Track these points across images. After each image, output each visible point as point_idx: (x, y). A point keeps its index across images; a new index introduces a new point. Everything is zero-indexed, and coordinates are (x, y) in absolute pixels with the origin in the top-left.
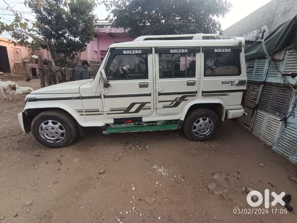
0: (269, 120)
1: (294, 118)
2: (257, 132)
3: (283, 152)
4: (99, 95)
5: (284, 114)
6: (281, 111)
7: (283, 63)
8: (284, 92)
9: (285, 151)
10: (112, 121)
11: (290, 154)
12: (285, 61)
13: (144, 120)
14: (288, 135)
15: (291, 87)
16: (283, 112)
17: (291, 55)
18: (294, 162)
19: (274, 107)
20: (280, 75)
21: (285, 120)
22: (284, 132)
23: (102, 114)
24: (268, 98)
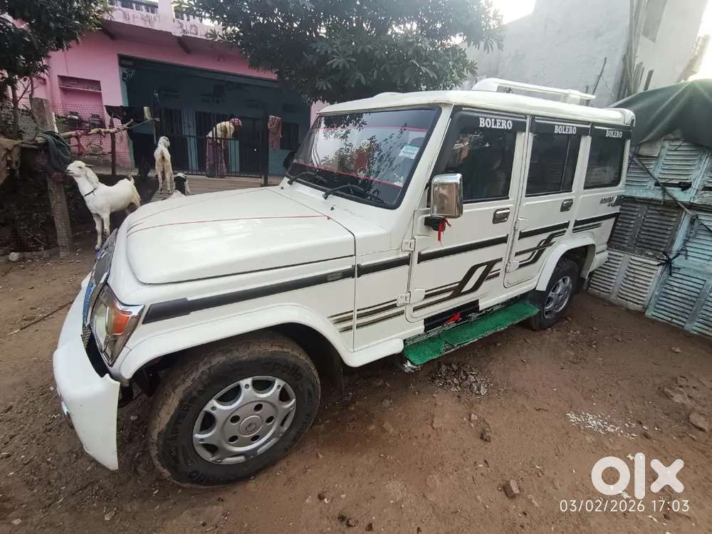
0: (630, 265)
1: (686, 259)
2: (602, 289)
3: (670, 319)
4: (407, 254)
5: (665, 253)
6: (659, 248)
7: (657, 164)
8: (662, 215)
9: (673, 316)
10: (420, 328)
11: (685, 320)
12: (662, 161)
13: (483, 305)
14: (676, 289)
15: (683, 207)
16: (662, 249)
17: (676, 150)
18: (695, 333)
19: (641, 242)
20: (651, 184)
21: (668, 264)
22: (668, 284)
23: (402, 313)
24: (626, 225)
